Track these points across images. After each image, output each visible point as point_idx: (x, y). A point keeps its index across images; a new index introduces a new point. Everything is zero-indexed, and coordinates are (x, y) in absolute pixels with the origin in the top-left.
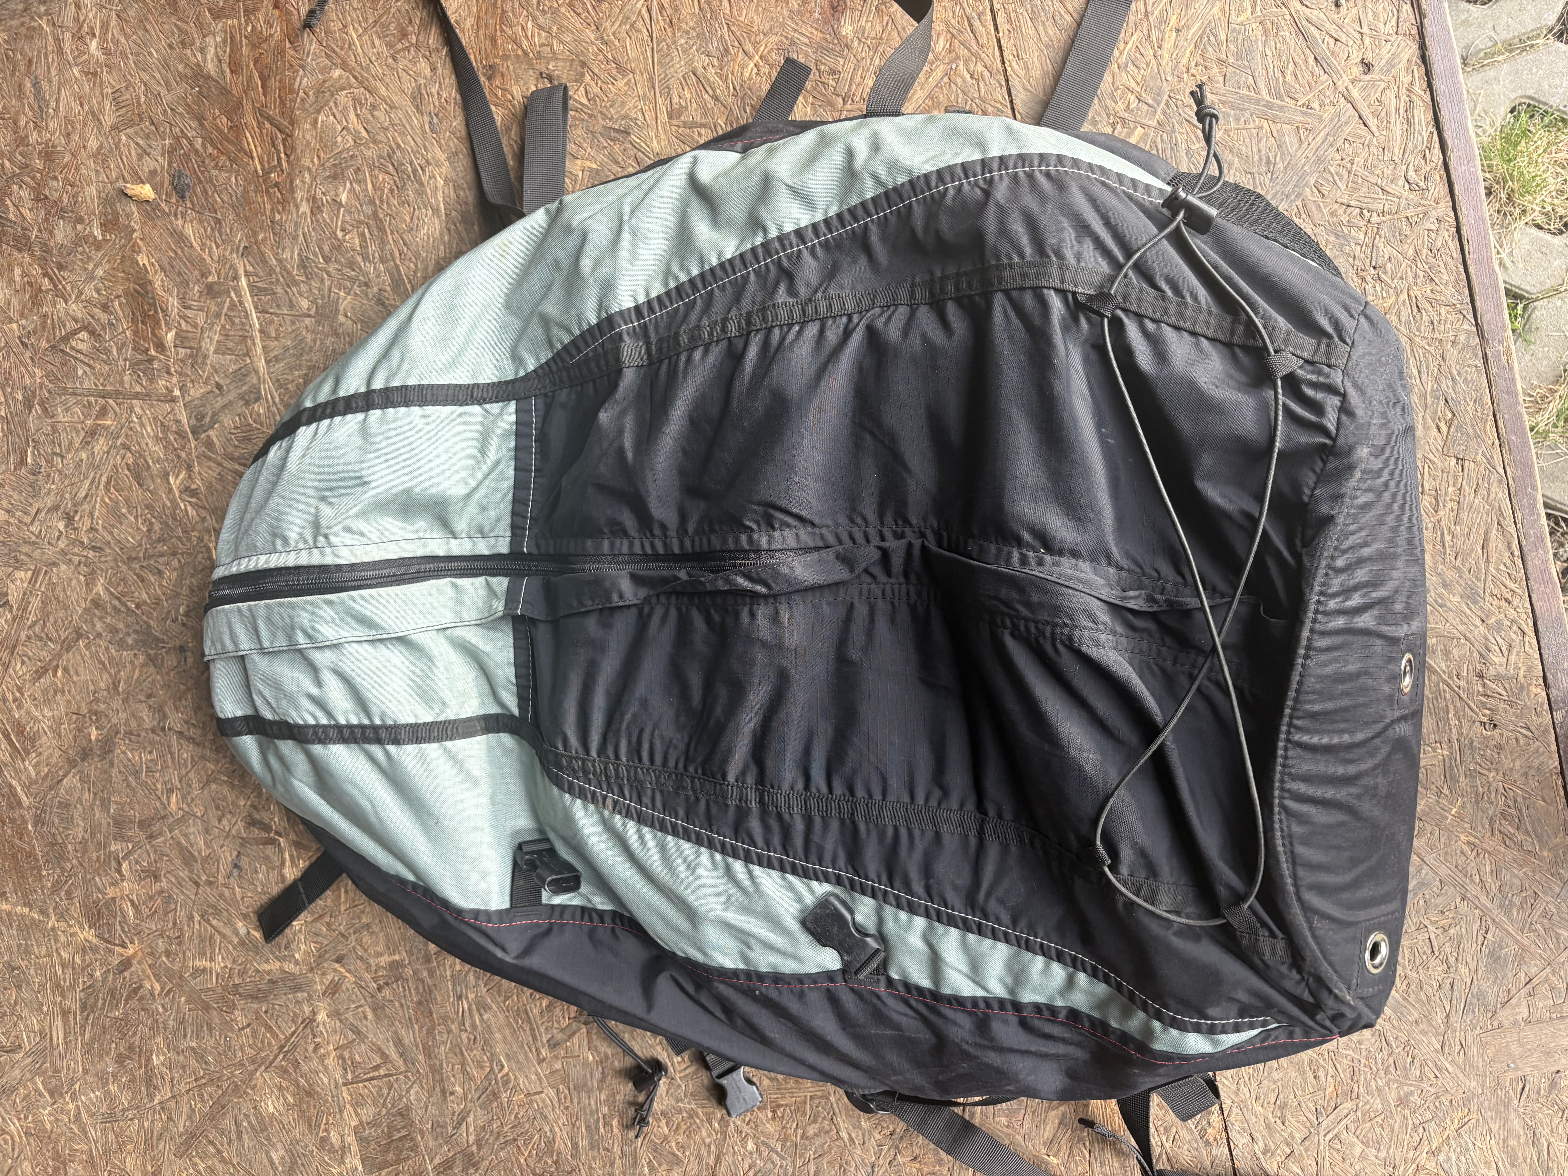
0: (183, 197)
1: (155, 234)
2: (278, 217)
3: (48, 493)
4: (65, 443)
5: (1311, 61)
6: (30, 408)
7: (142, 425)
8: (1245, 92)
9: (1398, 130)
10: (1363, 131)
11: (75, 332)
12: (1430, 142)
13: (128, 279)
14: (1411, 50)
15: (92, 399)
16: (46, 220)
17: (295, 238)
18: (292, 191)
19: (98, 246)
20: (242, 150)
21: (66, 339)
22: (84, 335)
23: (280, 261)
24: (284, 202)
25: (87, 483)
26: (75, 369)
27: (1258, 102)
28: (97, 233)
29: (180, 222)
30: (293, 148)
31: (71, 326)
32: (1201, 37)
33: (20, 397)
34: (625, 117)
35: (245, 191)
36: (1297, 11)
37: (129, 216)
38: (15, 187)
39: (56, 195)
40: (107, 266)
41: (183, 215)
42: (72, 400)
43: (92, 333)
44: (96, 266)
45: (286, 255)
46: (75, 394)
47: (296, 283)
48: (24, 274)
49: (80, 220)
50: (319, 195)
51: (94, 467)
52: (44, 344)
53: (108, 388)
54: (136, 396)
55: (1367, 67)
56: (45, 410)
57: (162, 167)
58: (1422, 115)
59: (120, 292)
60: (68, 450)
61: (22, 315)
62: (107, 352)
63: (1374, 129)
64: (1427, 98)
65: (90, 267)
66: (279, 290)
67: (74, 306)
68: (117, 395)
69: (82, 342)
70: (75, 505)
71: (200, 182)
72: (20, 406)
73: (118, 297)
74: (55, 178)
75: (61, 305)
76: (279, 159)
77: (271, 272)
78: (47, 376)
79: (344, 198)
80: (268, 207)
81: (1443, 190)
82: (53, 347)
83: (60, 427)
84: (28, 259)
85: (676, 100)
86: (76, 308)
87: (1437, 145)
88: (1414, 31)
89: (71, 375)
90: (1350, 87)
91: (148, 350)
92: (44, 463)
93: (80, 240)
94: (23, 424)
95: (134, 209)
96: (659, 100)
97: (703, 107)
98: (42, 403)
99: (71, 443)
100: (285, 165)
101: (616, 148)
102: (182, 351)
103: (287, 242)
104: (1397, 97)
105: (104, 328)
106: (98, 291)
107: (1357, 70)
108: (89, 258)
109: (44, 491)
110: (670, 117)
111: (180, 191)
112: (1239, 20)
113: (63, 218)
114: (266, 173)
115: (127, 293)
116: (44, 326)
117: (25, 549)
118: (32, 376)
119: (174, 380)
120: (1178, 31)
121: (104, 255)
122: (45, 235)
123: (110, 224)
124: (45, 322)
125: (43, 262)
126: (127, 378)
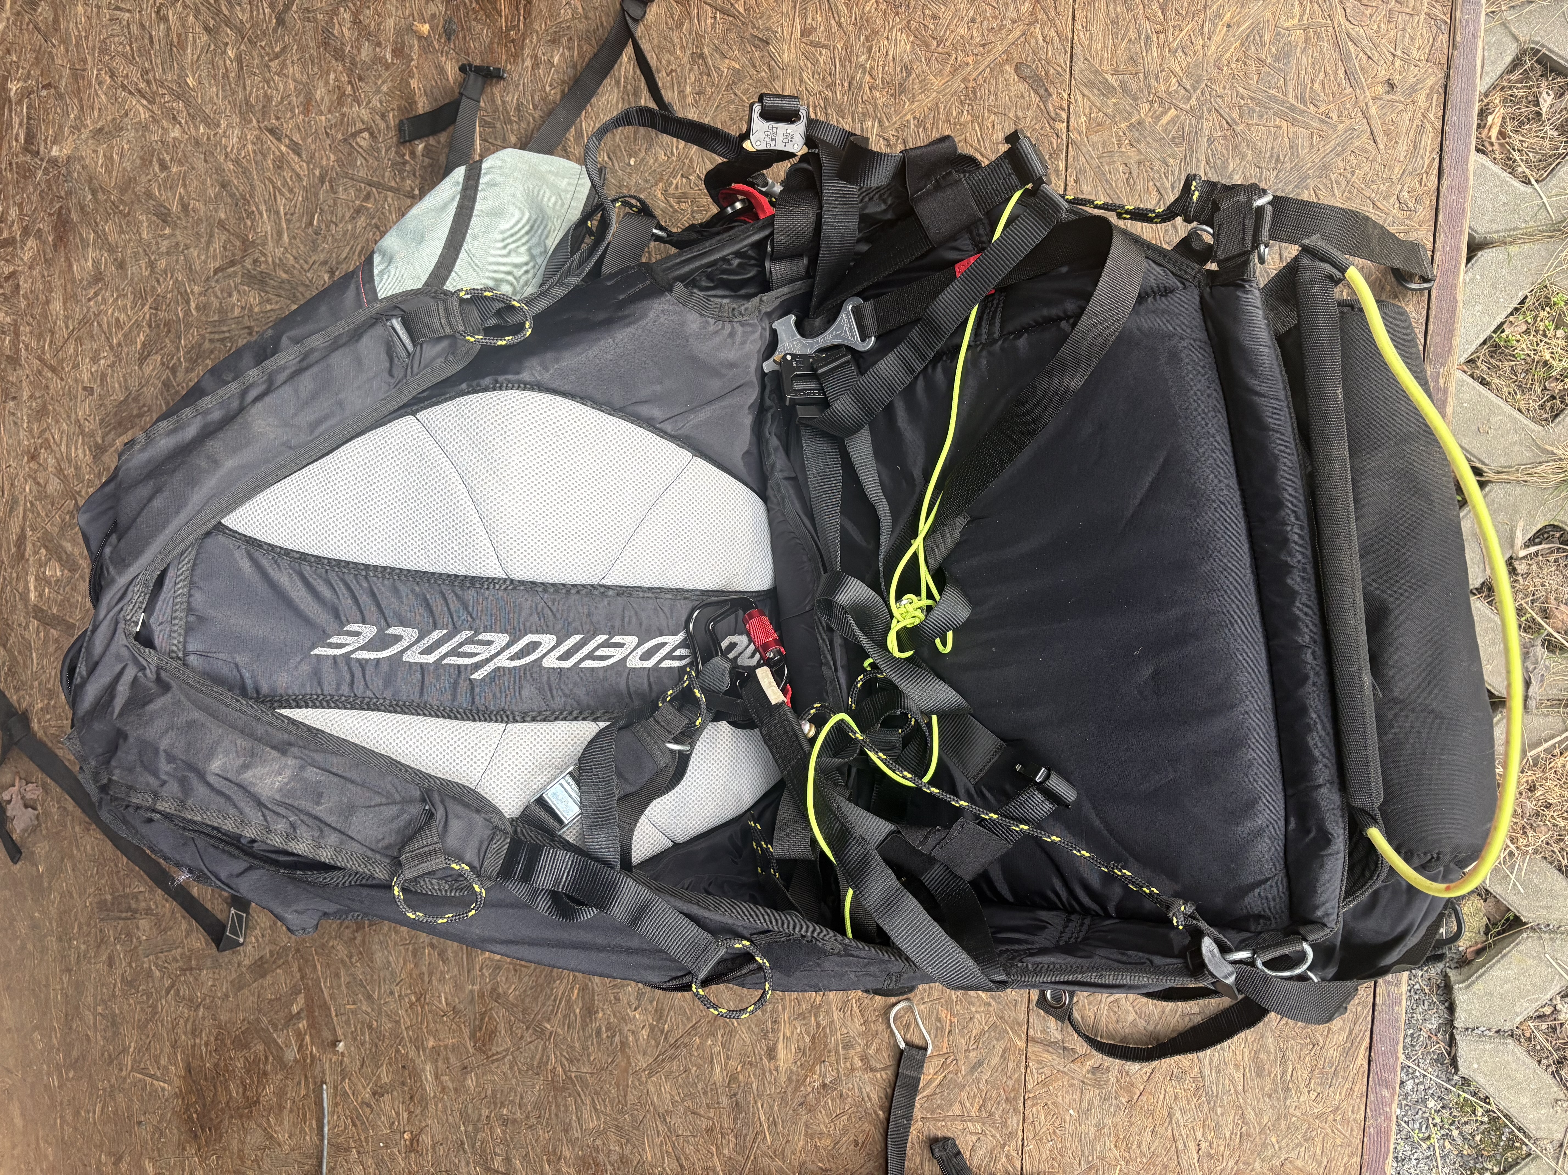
0: (449, 39)
1: (426, 66)
2: (509, 67)
3: (322, 251)
4: (340, 215)
5: (1341, 74)
6: (323, 183)
7: (390, 212)
8: (1274, 92)
9: (1402, 150)
10: (1371, 146)
11: (361, 131)
12: (1430, 166)
13: (402, 97)
14: (1434, 78)
15: (363, 185)
16: (357, 40)
17: (517, 86)
18: (523, 49)
19: (387, 67)
20: (495, 8)
21: (354, 135)
22: (366, 135)
23: (503, 102)
24: (515, 56)
25: (348, 248)
26: (356, 159)
27: (1283, 103)
28: (389, 57)
29: (444, 59)
30: (529, 13)
31: (359, 126)
32: (1248, 36)
33: (317, 173)
34: (768, 29)
35: (491, 43)
36: (1340, 25)
37: (411, 47)
38: (342, 9)
39: (367, 21)
40: (390, 84)
41: (447, 53)
42: (350, 183)
43: (372, 134)
44: (383, 83)
45: (508, 99)
46: (352, 179)
47: (511, 122)
48: (336, 79)
49: (379, 44)
50: (540, 54)
51: (355, 237)
52: (340, 136)
53: (375, 179)
54: (391, 189)
55: (1392, 86)
56: (332, 187)
57: (440, 13)
58: (1429, 141)
59: (395, 107)
60: (341, 222)
61: (330, 111)
62: (378, 151)
63: (1381, 146)
64: (1439, 125)
65: (379, 82)
66: (498, 125)
67: (363, 111)
68: (378, 185)
69: (364, 139)
70: (338, 263)
71: (463, 29)
72: (316, 180)
73: (393, 110)
74: (369, 7)
75: (356, 108)
76: (519, 20)
77: (496, 110)
78: (337, 161)
79: (556, 60)
80: (504, 57)
81: (1430, 214)
82: (345, 140)
83: (339, 202)
84: (340, 68)
85: (809, 21)
86: (364, 113)
87: (1436, 172)
88: (1444, 61)
89: (352, 163)
90: (1371, 103)
91: (404, 155)
92: (323, 227)
93: (377, 60)
94: (316, 195)
95: (416, 42)
96: (797, 19)
97: (828, 29)
98: (330, 182)
99: (343, 216)
100: (521, 26)
101: (757, 54)
102: (427, 160)
103: (511, 88)
104: (1411, 120)
105: (379, 132)
106: (381, 102)
107: (1380, 89)
108: (380, 75)
109: (320, 248)
110: (802, 35)
111: (448, 34)
112: (1285, 25)
113: (368, 40)
114: (508, 30)
115: (399, 108)
116: (342, 122)
117: (301, 289)
118: (328, 159)
119: (417, 182)
120: (1229, 26)
121: (390, 75)
122: (355, 52)
123: (398, 52)
124: (342, 119)
125: (350, 72)
126: (387, 174)
